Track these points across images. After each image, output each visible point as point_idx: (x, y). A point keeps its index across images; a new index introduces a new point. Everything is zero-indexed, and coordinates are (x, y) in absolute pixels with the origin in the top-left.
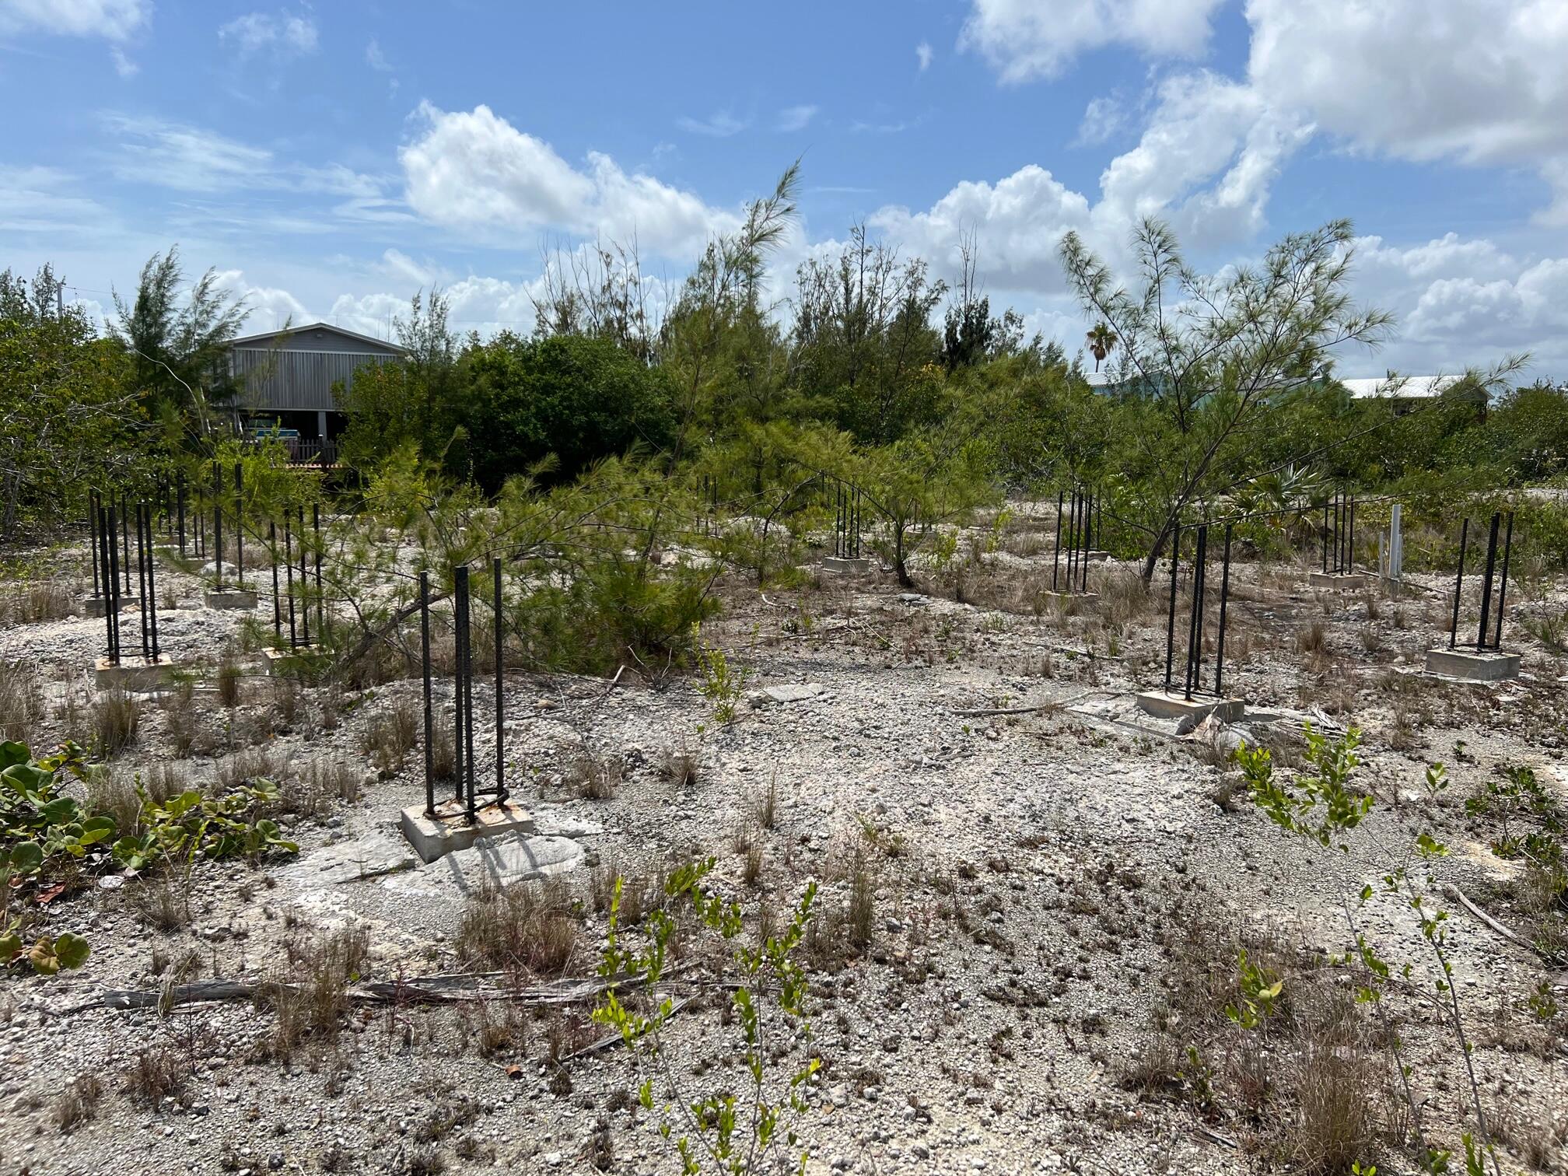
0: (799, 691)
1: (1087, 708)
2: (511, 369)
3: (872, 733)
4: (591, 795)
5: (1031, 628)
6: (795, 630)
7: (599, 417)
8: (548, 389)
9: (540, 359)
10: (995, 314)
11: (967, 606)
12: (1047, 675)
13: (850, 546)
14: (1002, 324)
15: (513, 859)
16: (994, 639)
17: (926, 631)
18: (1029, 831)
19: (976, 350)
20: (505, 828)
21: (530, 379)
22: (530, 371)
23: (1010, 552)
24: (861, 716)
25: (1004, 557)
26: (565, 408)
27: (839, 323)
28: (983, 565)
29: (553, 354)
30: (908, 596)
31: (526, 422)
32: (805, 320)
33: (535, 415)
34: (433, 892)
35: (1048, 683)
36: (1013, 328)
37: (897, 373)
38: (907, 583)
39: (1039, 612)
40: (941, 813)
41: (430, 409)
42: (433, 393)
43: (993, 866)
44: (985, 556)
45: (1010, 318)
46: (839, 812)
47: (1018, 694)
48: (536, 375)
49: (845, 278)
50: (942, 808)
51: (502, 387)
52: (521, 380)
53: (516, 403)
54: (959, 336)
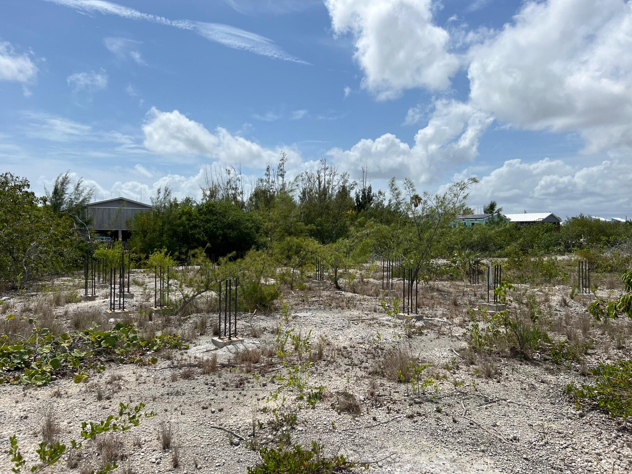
0: (305, 314)
1: (384, 319)
2: (194, 214)
3: (325, 323)
4: (255, 336)
5: (374, 300)
6: (303, 301)
7: (228, 231)
8: (208, 221)
9: (205, 210)
10: (374, 191)
11: (356, 294)
12: (375, 311)
13: (321, 277)
14: (377, 195)
15: (241, 347)
16: (363, 303)
17: (343, 301)
18: (361, 341)
19: (368, 205)
20: (238, 341)
21: (201, 217)
22: (201, 214)
23: (374, 278)
24: (322, 319)
25: (371, 280)
26: (214, 228)
27: (317, 195)
28: (364, 283)
29: (210, 208)
30: (338, 292)
31: (199, 234)
32: (304, 193)
33: (203, 231)
34: (224, 353)
35: (375, 313)
36: (381, 197)
37: (339, 214)
38: (338, 288)
39: (377, 295)
40: (340, 338)
41: (163, 229)
42: (164, 223)
43: (351, 347)
44: (365, 280)
45: (380, 193)
46: (316, 337)
47: (366, 316)
48: (203, 216)
49: (319, 178)
50: (341, 337)
51: (190, 220)
52: (197, 218)
53: (195, 226)
54: (360, 200)
